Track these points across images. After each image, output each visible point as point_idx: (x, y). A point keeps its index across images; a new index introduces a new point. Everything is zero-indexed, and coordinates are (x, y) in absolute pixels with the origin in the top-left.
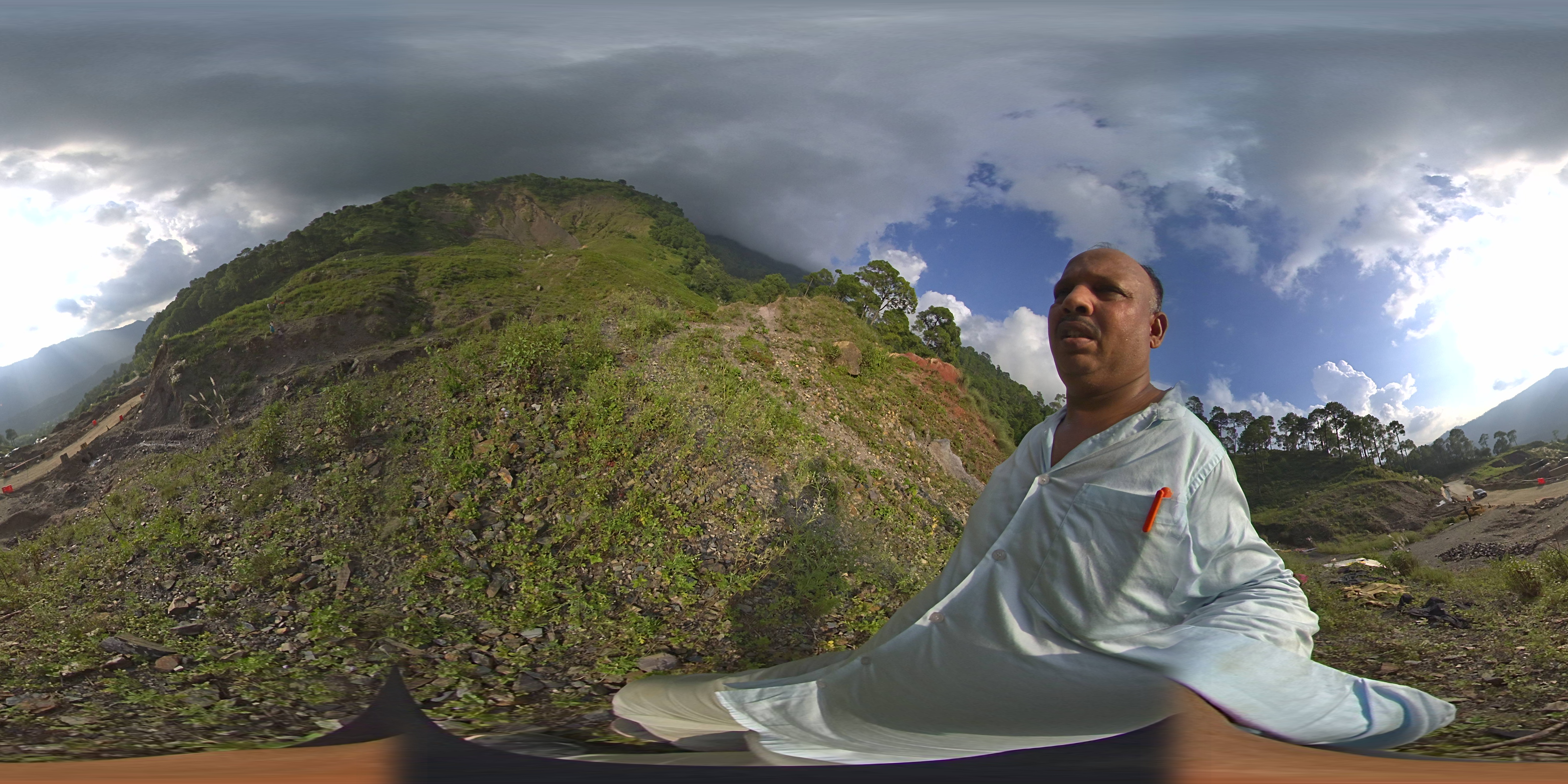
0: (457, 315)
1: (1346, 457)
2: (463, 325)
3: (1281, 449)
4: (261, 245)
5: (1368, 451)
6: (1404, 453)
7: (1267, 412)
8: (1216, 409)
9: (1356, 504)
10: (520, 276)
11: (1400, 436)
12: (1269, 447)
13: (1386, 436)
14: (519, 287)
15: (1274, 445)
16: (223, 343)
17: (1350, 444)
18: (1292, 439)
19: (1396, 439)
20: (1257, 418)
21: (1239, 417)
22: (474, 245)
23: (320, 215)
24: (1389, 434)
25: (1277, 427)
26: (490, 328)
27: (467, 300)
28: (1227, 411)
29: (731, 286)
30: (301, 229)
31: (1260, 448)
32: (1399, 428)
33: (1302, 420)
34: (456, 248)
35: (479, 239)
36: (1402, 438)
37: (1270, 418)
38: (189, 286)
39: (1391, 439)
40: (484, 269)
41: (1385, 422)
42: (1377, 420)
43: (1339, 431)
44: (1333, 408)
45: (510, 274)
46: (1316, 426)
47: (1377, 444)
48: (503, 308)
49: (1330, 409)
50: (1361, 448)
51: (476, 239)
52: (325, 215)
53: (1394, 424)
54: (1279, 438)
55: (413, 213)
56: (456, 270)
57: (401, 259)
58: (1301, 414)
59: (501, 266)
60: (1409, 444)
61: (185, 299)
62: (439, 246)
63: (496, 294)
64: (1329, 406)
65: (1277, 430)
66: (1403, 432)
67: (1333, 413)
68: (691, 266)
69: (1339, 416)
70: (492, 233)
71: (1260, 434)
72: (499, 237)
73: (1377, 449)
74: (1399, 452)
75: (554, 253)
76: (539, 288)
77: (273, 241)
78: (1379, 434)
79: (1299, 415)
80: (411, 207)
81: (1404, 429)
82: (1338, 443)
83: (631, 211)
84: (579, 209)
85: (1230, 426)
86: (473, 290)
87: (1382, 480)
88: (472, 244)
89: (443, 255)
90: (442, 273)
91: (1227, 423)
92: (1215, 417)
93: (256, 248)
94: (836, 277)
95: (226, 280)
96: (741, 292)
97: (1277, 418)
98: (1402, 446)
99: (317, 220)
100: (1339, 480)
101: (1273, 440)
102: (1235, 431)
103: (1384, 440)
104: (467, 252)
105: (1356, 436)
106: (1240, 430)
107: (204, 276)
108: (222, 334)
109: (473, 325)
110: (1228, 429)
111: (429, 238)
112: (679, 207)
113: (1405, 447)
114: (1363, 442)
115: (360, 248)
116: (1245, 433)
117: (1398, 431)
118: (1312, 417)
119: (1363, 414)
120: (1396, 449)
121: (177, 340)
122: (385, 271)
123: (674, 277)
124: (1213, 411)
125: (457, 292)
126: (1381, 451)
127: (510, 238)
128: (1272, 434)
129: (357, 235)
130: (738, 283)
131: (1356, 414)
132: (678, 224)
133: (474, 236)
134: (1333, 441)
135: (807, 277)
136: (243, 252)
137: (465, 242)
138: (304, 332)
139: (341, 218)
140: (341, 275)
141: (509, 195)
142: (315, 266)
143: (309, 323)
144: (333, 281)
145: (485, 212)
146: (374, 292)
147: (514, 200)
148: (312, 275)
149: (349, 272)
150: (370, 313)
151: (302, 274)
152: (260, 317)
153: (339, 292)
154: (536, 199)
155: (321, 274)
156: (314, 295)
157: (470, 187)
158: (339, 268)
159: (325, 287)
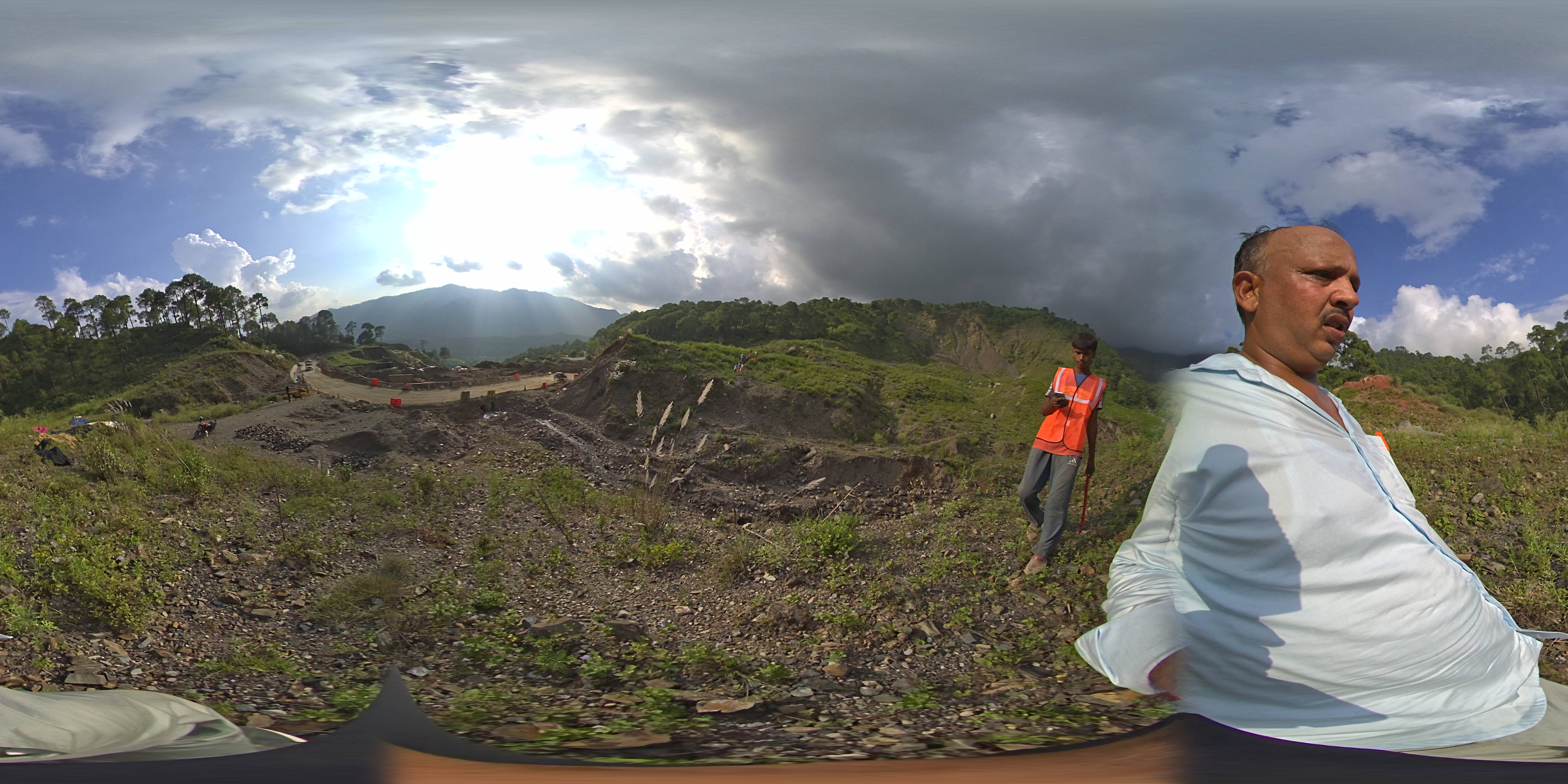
0: (922, 432)
1: (207, 328)
2: (929, 444)
3: (143, 325)
4: (759, 302)
5: (230, 323)
6: (267, 326)
9: (205, 374)
10: (973, 403)
11: (263, 308)
12: (130, 326)
13: (248, 308)
14: (975, 413)
15: (135, 323)
16: (682, 367)
19: (258, 311)
20: (112, 300)
21: (94, 303)
24: (252, 306)
27: (931, 419)
31: (121, 328)
32: (262, 300)
34: (918, 366)
35: (937, 361)
36: (264, 311)
39: (253, 311)
40: (943, 391)
44: (191, 279)
45: (965, 399)
46: (175, 298)
47: (239, 315)
48: (966, 433)
49: (187, 281)
51: (934, 361)
54: (140, 315)
55: (889, 322)
57: (870, 363)
59: (956, 390)
60: (271, 317)
62: (903, 361)
63: (958, 418)
65: (136, 307)
67: (192, 284)
69: (198, 288)
70: (947, 356)
71: (117, 315)
72: (952, 362)
73: (238, 320)
74: (262, 325)
76: (992, 415)
77: (771, 302)
78: (241, 305)
80: (890, 317)
84: (1016, 338)
85: (87, 313)
86: (936, 410)
87: (234, 351)
89: (908, 370)
91: (82, 311)
92: (69, 309)
93: (753, 302)
98: (264, 319)
100: (197, 351)
101: (134, 318)
102: (93, 317)
103: (246, 312)
104: (927, 372)
105: (217, 307)
106: (98, 315)
107: (696, 302)
108: (687, 358)
110: (85, 317)
111: (896, 351)
113: (268, 320)
114: (225, 312)
115: (839, 341)
116: (103, 317)
117: (261, 303)
118: (170, 290)
120: (258, 321)
121: (639, 340)
122: (857, 370)
125: (921, 410)
126: (242, 323)
127: (962, 364)
128: (131, 313)
129: (840, 328)
133: (932, 357)
136: (742, 299)
137: (926, 362)
138: (768, 397)
139: (834, 307)
140: (817, 359)
141: (965, 321)
142: (796, 341)
143: (776, 391)
144: (808, 361)
145: (944, 335)
146: (847, 387)
147: (968, 326)
148: (792, 348)
149: (825, 358)
150: (840, 406)
151: (782, 342)
152: (730, 362)
153: (813, 373)
154: (984, 327)
155: (800, 351)
156: (788, 366)
157: (938, 308)
158: (817, 352)
159: (800, 363)
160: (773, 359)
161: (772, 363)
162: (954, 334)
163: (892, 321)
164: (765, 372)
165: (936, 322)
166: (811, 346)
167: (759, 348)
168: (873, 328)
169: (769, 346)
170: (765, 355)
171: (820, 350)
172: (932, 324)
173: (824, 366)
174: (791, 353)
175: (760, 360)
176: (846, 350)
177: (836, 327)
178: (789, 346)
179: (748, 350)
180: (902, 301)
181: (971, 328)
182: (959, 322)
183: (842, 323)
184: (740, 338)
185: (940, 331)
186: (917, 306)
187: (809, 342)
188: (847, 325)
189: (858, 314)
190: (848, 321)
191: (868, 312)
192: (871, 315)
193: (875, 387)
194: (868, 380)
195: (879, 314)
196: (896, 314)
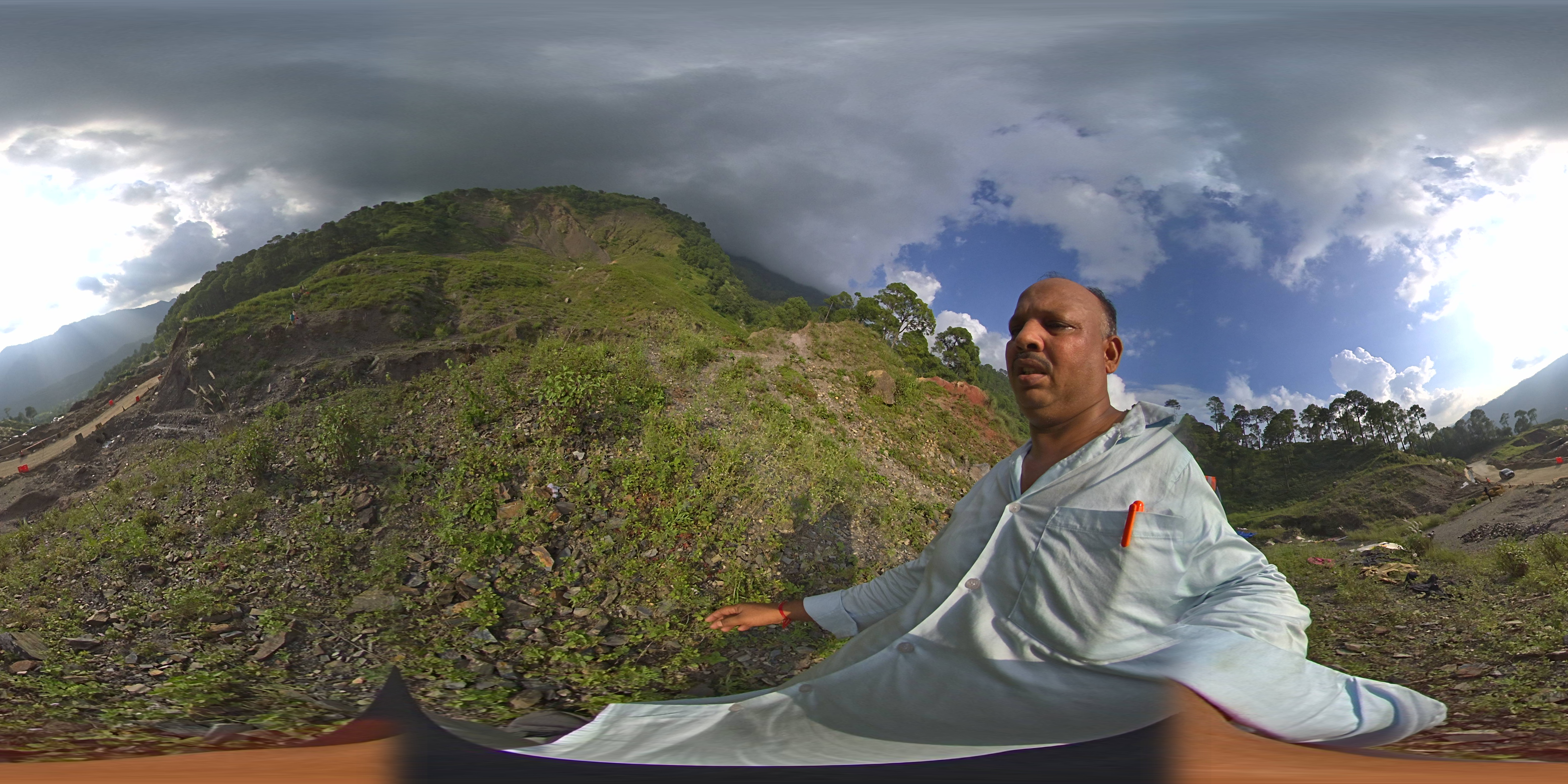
0: (484, 320)
1: (1370, 444)
2: (489, 332)
3: (1305, 441)
4: (294, 234)
5: (1391, 438)
6: (1426, 436)
7: (1288, 406)
8: (1237, 407)
9: (1382, 490)
10: (549, 287)
11: (1421, 419)
12: (1293, 441)
13: (1408, 420)
14: (548, 298)
15: (1298, 438)
16: (243, 329)
17: (1372, 431)
18: (1315, 431)
19: (1418, 423)
20: (1278, 412)
21: (1260, 413)
22: (507, 252)
23: (358, 208)
24: (1411, 418)
25: (1299, 420)
26: (515, 337)
27: (495, 306)
28: (1248, 408)
29: (754, 308)
30: (336, 221)
31: (1285, 442)
32: (1419, 411)
33: (1323, 411)
34: (489, 253)
35: (513, 247)
36: (1423, 421)
37: (1292, 411)
38: (215, 269)
39: (1413, 423)
40: (514, 276)
41: (1406, 407)
42: (1398, 405)
43: (1361, 419)
44: (1353, 396)
45: (540, 284)
46: (1337, 415)
47: (1399, 429)
48: (530, 317)
49: (1350, 398)
50: (1383, 434)
51: (510, 246)
52: (363, 208)
53: (1415, 408)
54: (1302, 431)
55: (451, 215)
56: (487, 275)
57: (433, 260)
58: (1322, 404)
59: (531, 275)
60: (1430, 427)
61: (209, 283)
62: (472, 250)
63: (525, 302)
64: (1349, 394)
65: (1299, 422)
66: (1424, 415)
67: (1354, 401)
68: (715, 287)
69: (1359, 404)
70: (526, 241)
71: (1283, 428)
72: (532, 246)
73: (1399, 434)
74: (1421, 436)
75: (584, 267)
76: (567, 300)
77: (306, 230)
78: (1401, 419)
79: (1320, 406)
80: (450, 209)
81: (1425, 412)
82: (1361, 431)
83: (662, 229)
84: (612, 224)
85: (1253, 422)
86: (501, 297)
87: (1405, 465)
88: (505, 251)
89: (475, 259)
90: (473, 277)
91: (1249, 420)
92: (1237, 415)
93: (287, 236)
94: (856, 300)
95: (254, 266)
96: (763, 314)
97: (1299, 410)
98: (1424, 429)
99: (354, 213)
100: (1365, 468)
101: (1297, 433)
102: (1258, 427)
103: (1406, 425)
104: (499, 258)
105: (1378, 423)
106: (1263, 426)
107: (232, 261)
108: (244, 319)
109: (498, 332)
110: (1251, 426)
111: (464, 241)
112: (707, 227)
113: (1427, 430)
114: (1385, 428)
115: (395, 244)
116: (1268, 429)
117: (1419, 415)
118: (1333, 407)
119: (1383, 400)
120: (1418, 432)
121: (197, 323)
122: (416, 270)
123: (699, 297)
124: (1235, 409)
125: (485, 298)
126: (1403, 436)
127: (543, 248)
128: (1295, 428)
129: (392, 232)
130: (760, 305)
131: (1376, 400)
132: (705, 244)
133: (508, 243)
134: (1356, 429)
135: (827, 300)
136: (274, 238)
137: (498, 248)
138: (327, 324)
139: (378, 213)
140: (371, 271)
141: (548, 205)
142: (345, 259)
143: (333, 316)
144: (361, 275)
145: (522, 219)
146: (403, 289)
147: (552, 210)
148: (342, 268)
149: (379, 267)
150: (397, 310)
151: (331, 266)
152: (283, 305)
153: (367, 287)
154: (573, 211)
155: (350, 268)
156: (340, 287)
157: (511, 194)
158: (370, 263)
159: (352, 281)
160: (326, 285)
161: (324, 290)
162: (534, 218)
163: (454, 212)
164: (319, 302)
165: (510, 207)
166: (362, 259)
167: (308, 280)
168: (432, 223)
169: (318, 274)
170: (316, 285)
171: (373, 260)
172: (505, 209)
173: (378, 275)
174: (342, 273)
175: (311, 292)
176: (403, 252)
177: (388, 233)
178: (338, 267)
179: (298, 286)
181: (556, 212)
182: (540, 205)
183: (393, 227)
184: (287, 277)
185: (516, 214)
187: (360, 255)
188: (400, 226)
189: (409, 214)
190: (400, 223)
191: (421, 210)
192: (427, 212)
193: (437, 283)
194: (429, 278)
195: (437, 209)
196: (457, 207)
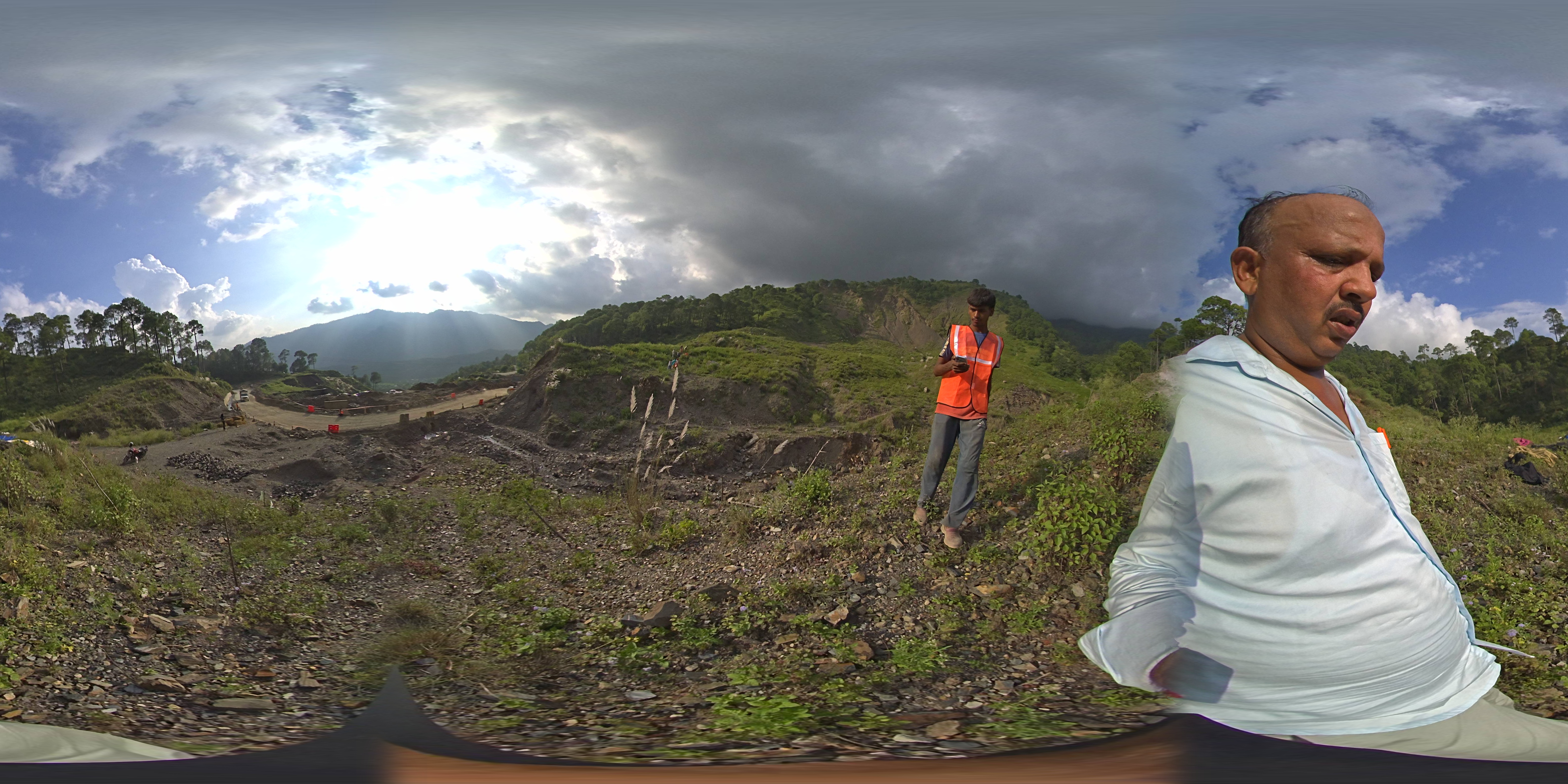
0: (858, 410)
1: (142, 353)
2: (866, 421)
3: (80, 346)
10: (907, 377)
12: (65, 346)
14: (910, 388)
15: (72, 344)
16: (616, 370)
21: (33, 320)
26: (893, 427)
27: (866, 396)
30: (721, 295)
32: (197, 327)
33: (98, 317)
35: (867, 339)
36: (199, 338)
40: (875, 368)
44: (130, 303)
45: (898, 375)
46: (113, 322)
47: (174, 341)
48: (901, 408)
49: (126, 305)
51: (864, 338)
55: (815, 304)
56: (852, 365)
57: (801, 347)
59: (888, 366)
62: (833, 341)
63: (892, 393)
64: (125, 301)
67: (130, 309)
69: (136, 312)
70: (877, 333)
71: (55, 334)
73: (174, 346)
76: (926, 390)
77: (693, 297)
78: (177, 332)
82: (137, 339)
84: (946, 311)
85: (26, 330)
86: (870, 387)
87: (168, 377)
88: (861, 343)
89: (838, 350)
90: (840, 368)
91: (21, 328)
92: (9, 324)
95: (637, 316)
97: (74, 316)
100: (131, 375)
101: (71, 339)
102: (31, 334)
103: (181, 338)
104: (858, 350)
105: (154, 333)
108: (619, 360)
109: (874, 422)
110: (24, 333)
111: (824, 332)
113: (202, 347)
114: (161, 338)
115: (767, 327)
117: (196, 330)
118: (108, 313)
120: (193, 348)
121: (570, 348)
122: (788, 354)
125: (856, 388)
126: (177, 349)
127: (892, 340)
133: (862, 335)
137: (855, 341)
138: (704, 390)
139: (757, 294)
140: (747, 347)
141: (893, 297)
142: (724, 332)
143: (712, 382)
144: (739, 350)
145: (872, 312)
146: (780, 372)
147: (896, 302)
148: (720, 339)
149: (755, 346)
150: (775, 391)
151: (711, 334)
153: (745, 362)
154: (913, 302)
155: (729, 341)
156: (720, 357)
157: (864, 286)
158: (747, 340)
159: (731, 353)
160: (705, 352)
161: (704, 356)
162: (882, 310)
163: (818, 303)
164: (698, 366)
165: (863, 300)
166: (739, 336)
167: (689, 343)
168: (799, 311)
169: (697, 340)
170: (696, 349)
171: (749, 338)
172: (859, 302)
173: (754, 353)
174: (721, 344)
175: (691, 354)
176: (774, 335)
177: (762, 314)
178: (717, 337)
179: (678, 346)
180: (826, 283)
181: (899, 304)
182: (887, 298)
183: (767, 310)
184: (669, 334)
185: (868, 309)
186: (841, 285)
187: (737, 331)
188: (772, 310)
189: (782, 299)
190: (773, 307)
191: (792, 297)
192: (796, 299)
193: (808, 369)
194: (800, 363)
195: (804, 297)
196: (821, 296)
